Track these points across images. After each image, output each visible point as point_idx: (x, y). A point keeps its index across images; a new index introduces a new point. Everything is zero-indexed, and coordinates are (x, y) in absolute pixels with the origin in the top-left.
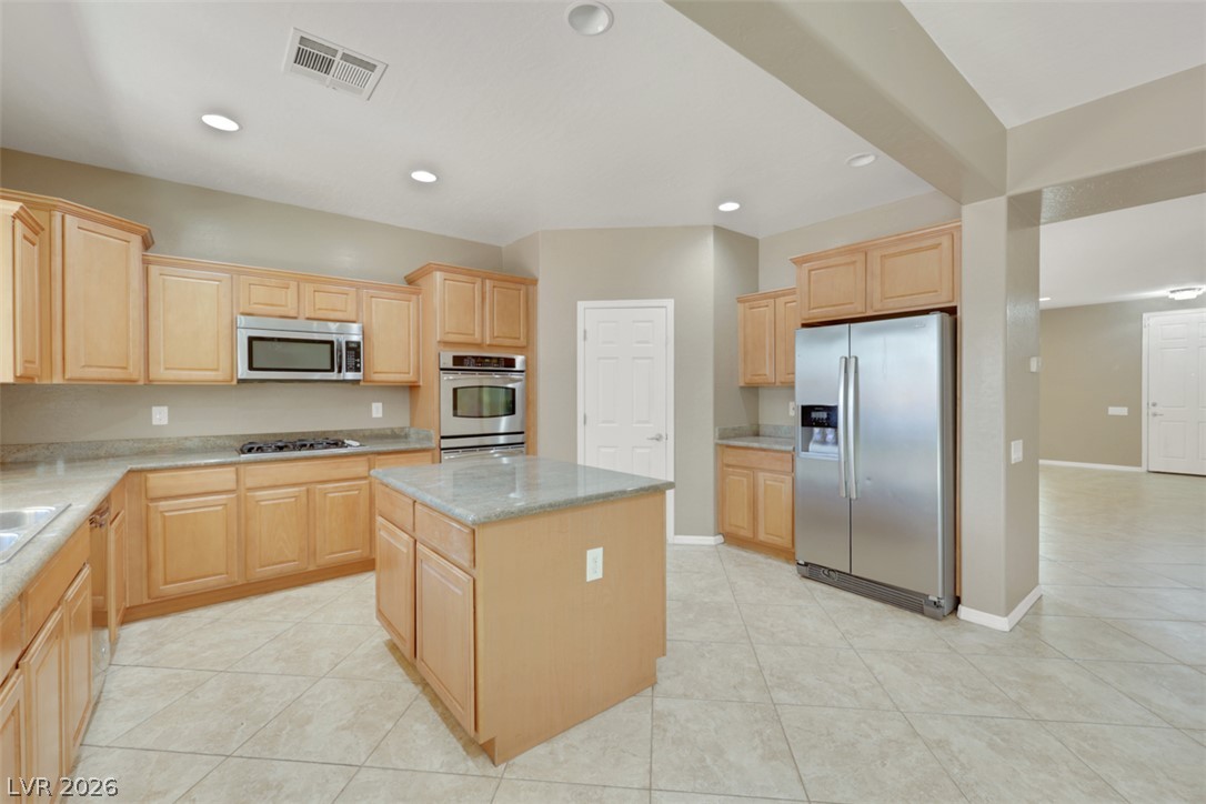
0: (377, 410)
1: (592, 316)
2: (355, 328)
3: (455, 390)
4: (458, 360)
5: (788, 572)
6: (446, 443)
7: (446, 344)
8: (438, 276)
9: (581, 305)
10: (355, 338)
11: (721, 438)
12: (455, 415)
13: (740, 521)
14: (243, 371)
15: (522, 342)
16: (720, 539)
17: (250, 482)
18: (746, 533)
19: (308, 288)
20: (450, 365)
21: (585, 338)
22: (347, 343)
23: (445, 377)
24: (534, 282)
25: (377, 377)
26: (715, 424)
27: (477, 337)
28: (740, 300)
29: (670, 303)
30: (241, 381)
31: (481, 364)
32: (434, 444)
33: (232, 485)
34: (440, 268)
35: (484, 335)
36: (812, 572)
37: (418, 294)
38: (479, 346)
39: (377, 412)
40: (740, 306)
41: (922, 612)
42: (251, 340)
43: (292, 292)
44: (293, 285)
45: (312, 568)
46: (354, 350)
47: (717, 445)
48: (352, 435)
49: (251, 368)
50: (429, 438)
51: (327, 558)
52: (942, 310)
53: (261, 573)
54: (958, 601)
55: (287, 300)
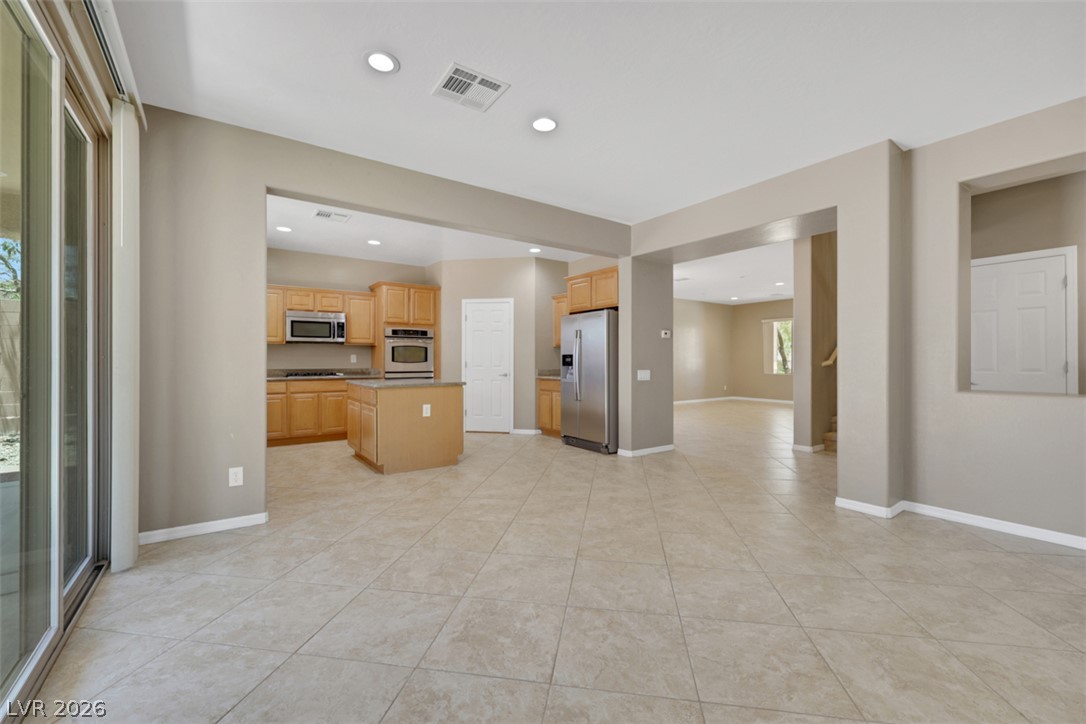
0: (353, 359)
1: (469, 306)
2: (343, 315)
3: (393, 348)
4: (395, 332)
5: (559, 442)
6: (387, 376)
7: (389, 323)
8: (384, 288)
9: (464, 301)
10: (343, 321)
11: (540, 375)
12: (393, 360)
13: (546, 420)
14: (289, 338)
15: (432, 321)
16: (540, 432)
17: (292, 390)
18: (548, 426)
19: (319, 296)
20: (390, 334)
21: (466, 319)
22: (338, 323)
23: (388, 341)
24: (439, 289)
25: (353, 341)
26: (536, 367)
27: (406, 320)
28: (554, 298)
29: (511, 300)
30: (288, 342)
31: (408, 334)
32: (381, 376)
33: (284, 390)
34: (386, 284)
35: (411, 318)
36: (569, 440)
37: (375, 296)
38: (407, 324)
39: (353, 360)
40: (554, 302)
41: (599, 452)
42: (293, 322)
43: (311, 298)
44: (312, 294)
45: (320, 434)
46: (341, 326)
47: (537, 379)
48: (340, 371)
49: (292, 335)
50: (379, 373)
51: (327, 429)
52: (608, 308)
53: (297, 433)
54: (617, 447)
55: (309, 302)
